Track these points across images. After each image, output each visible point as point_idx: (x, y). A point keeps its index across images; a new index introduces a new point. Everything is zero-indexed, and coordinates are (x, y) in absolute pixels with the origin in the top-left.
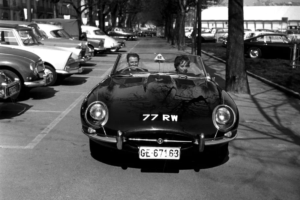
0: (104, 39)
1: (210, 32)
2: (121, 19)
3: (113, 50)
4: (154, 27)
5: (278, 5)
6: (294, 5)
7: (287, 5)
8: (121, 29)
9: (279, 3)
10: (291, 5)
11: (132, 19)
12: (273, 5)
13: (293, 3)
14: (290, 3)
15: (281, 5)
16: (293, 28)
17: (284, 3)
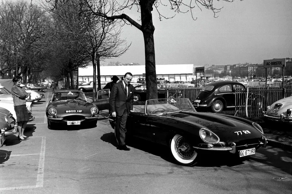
0: (31, 93)
1: (89, 84)
2: (30, 77)
3: (36, 101)
4: (51, 81)
5: (124, 65)
6: (135, 65)
7: (130, 65)
8: (32, 85)
9: (125, 64)
10: (133, 65)
11: (36, 76)
12: (121, 65)
13: (134, 63)
14: (132, 64)
15: (127, 65)
16: (141, 80)
17: (128, 64)
